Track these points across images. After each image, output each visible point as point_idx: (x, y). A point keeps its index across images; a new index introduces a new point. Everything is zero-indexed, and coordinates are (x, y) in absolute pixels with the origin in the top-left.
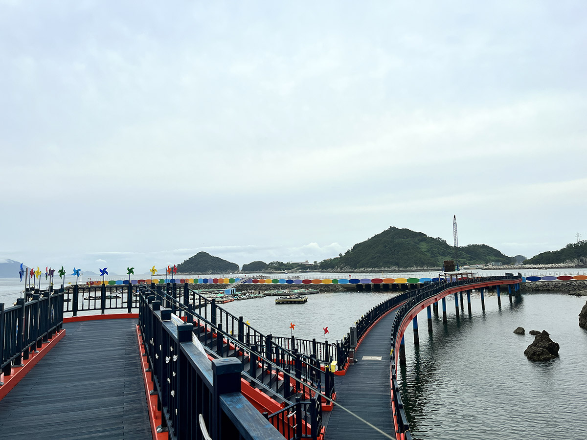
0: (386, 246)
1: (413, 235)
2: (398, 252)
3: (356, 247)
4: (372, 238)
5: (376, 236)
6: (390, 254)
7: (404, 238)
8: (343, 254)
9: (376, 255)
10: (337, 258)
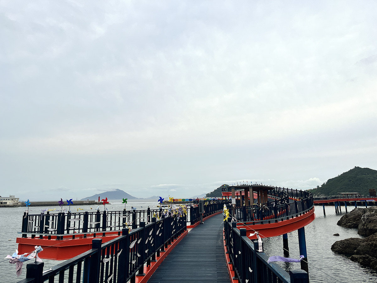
0: (350, 181)
1: (372, 172)
2: (360, 185)
3: (329, 181)
4: (341, 175)
5: (344, 174)
6: (354, 186)
7: (365, 175)
8: (320, 186)
9: (343, 187)
10: (315, 189)
